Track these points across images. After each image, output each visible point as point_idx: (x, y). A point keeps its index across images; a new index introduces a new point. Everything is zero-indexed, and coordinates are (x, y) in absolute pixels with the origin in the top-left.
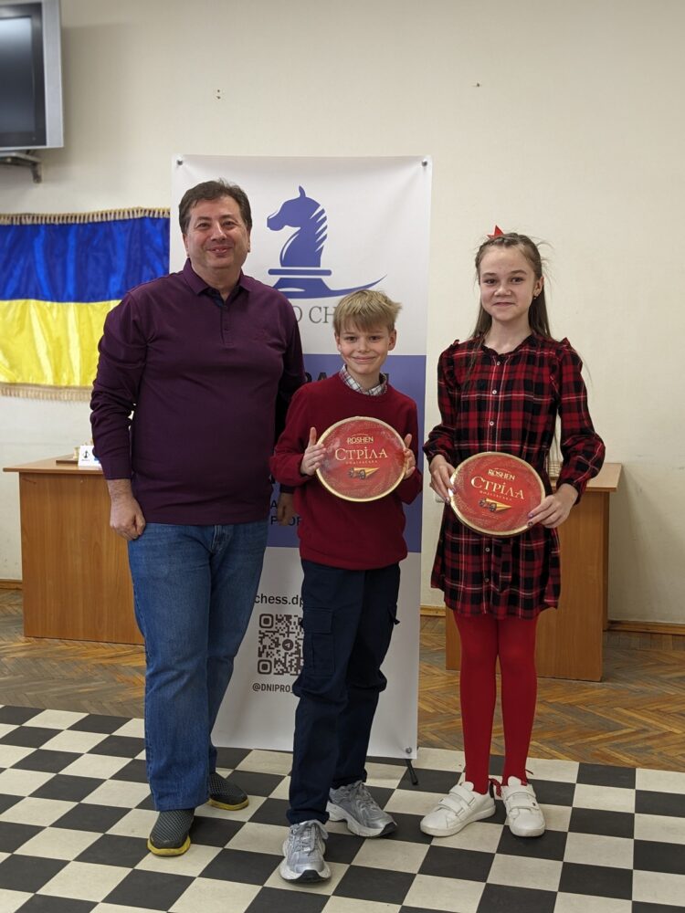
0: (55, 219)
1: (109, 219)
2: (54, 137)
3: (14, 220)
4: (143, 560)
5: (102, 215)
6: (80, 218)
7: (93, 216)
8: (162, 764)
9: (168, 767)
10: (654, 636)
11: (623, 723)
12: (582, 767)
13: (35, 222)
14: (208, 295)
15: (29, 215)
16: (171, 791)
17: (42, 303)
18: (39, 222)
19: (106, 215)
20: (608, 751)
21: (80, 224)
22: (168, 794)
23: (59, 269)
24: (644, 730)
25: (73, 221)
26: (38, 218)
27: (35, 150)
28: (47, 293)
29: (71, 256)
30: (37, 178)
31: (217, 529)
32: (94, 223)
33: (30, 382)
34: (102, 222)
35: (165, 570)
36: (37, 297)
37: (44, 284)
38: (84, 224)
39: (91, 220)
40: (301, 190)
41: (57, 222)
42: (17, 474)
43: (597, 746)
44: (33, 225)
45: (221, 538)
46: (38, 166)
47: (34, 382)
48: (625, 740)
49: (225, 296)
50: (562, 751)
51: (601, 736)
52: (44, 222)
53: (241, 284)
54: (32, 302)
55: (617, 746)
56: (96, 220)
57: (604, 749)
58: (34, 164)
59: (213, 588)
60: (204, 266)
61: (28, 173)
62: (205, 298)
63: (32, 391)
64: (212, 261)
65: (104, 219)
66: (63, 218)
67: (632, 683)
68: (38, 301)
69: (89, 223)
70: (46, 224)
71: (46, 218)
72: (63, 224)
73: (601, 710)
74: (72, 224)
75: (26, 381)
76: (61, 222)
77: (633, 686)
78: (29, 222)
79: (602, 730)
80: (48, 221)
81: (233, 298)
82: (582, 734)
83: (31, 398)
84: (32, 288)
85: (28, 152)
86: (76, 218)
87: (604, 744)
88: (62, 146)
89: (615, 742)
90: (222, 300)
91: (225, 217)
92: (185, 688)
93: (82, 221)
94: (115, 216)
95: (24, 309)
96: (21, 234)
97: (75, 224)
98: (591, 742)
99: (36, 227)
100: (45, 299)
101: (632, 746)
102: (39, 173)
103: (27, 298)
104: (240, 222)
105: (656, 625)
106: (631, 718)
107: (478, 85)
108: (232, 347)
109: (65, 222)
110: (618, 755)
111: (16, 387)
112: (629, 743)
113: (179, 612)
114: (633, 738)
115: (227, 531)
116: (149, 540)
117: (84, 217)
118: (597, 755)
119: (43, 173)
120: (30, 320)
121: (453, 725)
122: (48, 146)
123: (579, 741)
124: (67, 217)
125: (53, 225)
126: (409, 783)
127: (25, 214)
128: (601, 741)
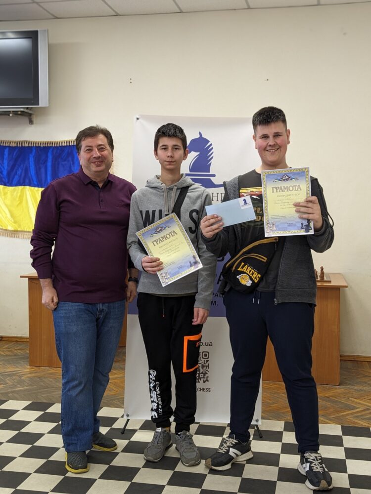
0: (41, 144)
1: (70, 145)
2: (43, 100)
3: (18, 144)
4: (63, 324)
5: (67, 142)
6: (55, 143)
7: (62, 143)
8: (69, 429)
9: (73, 430)
10: (359, 362)
11: (357, 406)
12: (343, 428)
13: (30, 145)
14: (92, 184)
15: (27, 141)
16: (74, 442)
17: (32, 188)
18: (32, 145)
19: (69, 142)
20: (353, 419)
21: (55, 147)
22: (72, 444)
23: (43, 170)
24: (368, 409)
25: (51, 145)
26: (31, 143)
27: (32, 108)
28: (35, 183)
29: (49, 164)
30: (31, 122)
31: (100, 306)
32: (62, 146)
33: (26, 230)
34: (67, 146)
35: (74, 328)
36: (30, 185)
37: (34, 178)
38: (57, 147)
39: (61, 145)
40: (200, 134)
41: (42, 146)
42: (27, 279)
43: (347, 417)
44: (29, 147)
45: (102, 311)
46: (32, 116)
47: (28, 230)
48: (359, 414)
49: (100, 185)
50: (330, 420)
51: (347, 412)
52: (35, 145)
53: (109, 179)
54: (27, 188)
55: (357, 417)
56: (63, 145)
57: (351, 419)
58: (30, 115)
59: (98, 338)
60: (89, 170)
61: (26, 120)
62: (90, 186)
63: (26, 235)
64: (94, 168)
65: (68, 145)
66: (45, 144)
67: (354, 386)
68: (30, 187)
69: (60, 146)
70: (36, 146)
71: (36, 143)
72: (46, 147)
73: (343, 399)
74: (50, 147)
75: (22, 229)
76: (44, 145)
77: (355, 388)
78: (27, 145)
79: (347, 409)
80: (37, 145)
81: (105, 186)
82: (338, 412)
83: (26, 238)
84: (27, 181)
85: (27, 108)
86: (52, 143)
87: (350, 416)
88: (48, 106)
89: (356, 415)
90: (99, 187)
91: (100, 145)
92: (82, 391)
93: (56, 145)
94: (74, 143)
95: (22, 191)
96: (22, 151)
97: (52, 147)
98: (343, 415)
99: (30, 149)
100: (35, 186)
101: (365, 417)
102: (32, 120)
103: (25, 185)
104: (108, 147)
105: (358, 357)
106: (360, 403)
107: (268, 80)
108: (105, 210)
109: (46, 145)
110: (359, 422)
111: (18, 233)
112: (362, 415)
113: (80, 350)
114: (363, 413)
115: (105, 307)
116: (65, 313)
117: (57, 143)
118: (348, 421)
119: (34, 120)
120: (26, 197)
121: (270, 408)
122: (40, 106)
123: (337, 415)
124: (48, 143)
125: (40, 147)
126: (258, 437)
127: (25, 141)
128: (348, 415)
